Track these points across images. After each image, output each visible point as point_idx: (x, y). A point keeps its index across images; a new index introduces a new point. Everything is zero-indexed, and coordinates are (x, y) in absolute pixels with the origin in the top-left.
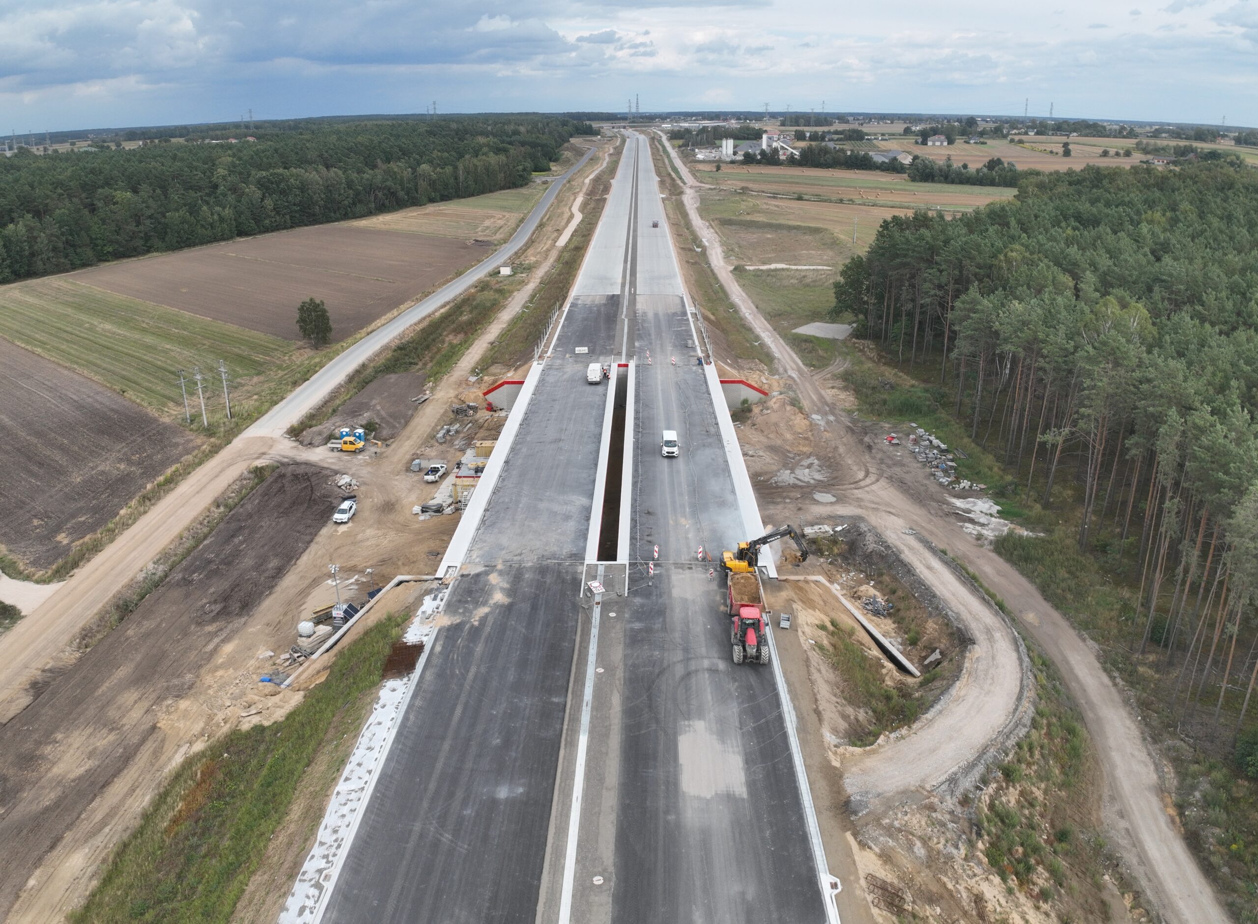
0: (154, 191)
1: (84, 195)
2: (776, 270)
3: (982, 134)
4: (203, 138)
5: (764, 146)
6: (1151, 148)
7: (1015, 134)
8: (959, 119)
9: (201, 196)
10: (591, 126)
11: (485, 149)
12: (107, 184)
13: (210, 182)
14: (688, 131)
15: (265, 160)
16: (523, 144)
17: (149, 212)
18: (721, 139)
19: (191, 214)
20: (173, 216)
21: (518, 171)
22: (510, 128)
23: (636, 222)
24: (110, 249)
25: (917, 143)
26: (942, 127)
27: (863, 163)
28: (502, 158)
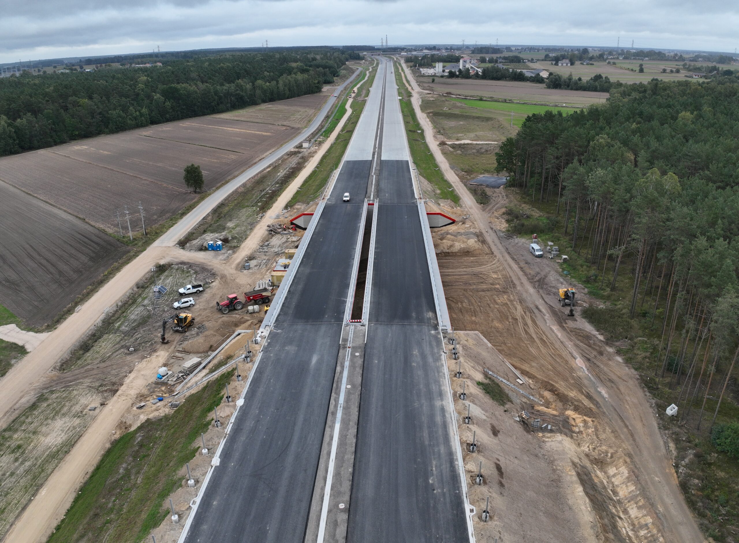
0: (102, 98)
1: (61, 101)
2: (464, 144)
3: (591, 58)
4: (131, 64)
5: (461, 67)
6: (692, 67)
7: (611, 59)
8: (578, 50)
9: (129, 101)
10: (359, 55)
11: (295, 71)
12: (75, 93)
13: (134, 92)
14: (416, 57)
15: (166, 78)
16: (318, 66)
17: (99, 111)
18: (436, 62)
19: (123, 111)
20: (114, 113)
21: (315, 84)
22: (310, 56)
23: (383, 114)
24: (77, 133)
25: (552, 64)
26: (568, 54)
27: (519, 77)
28: (306, 76)
